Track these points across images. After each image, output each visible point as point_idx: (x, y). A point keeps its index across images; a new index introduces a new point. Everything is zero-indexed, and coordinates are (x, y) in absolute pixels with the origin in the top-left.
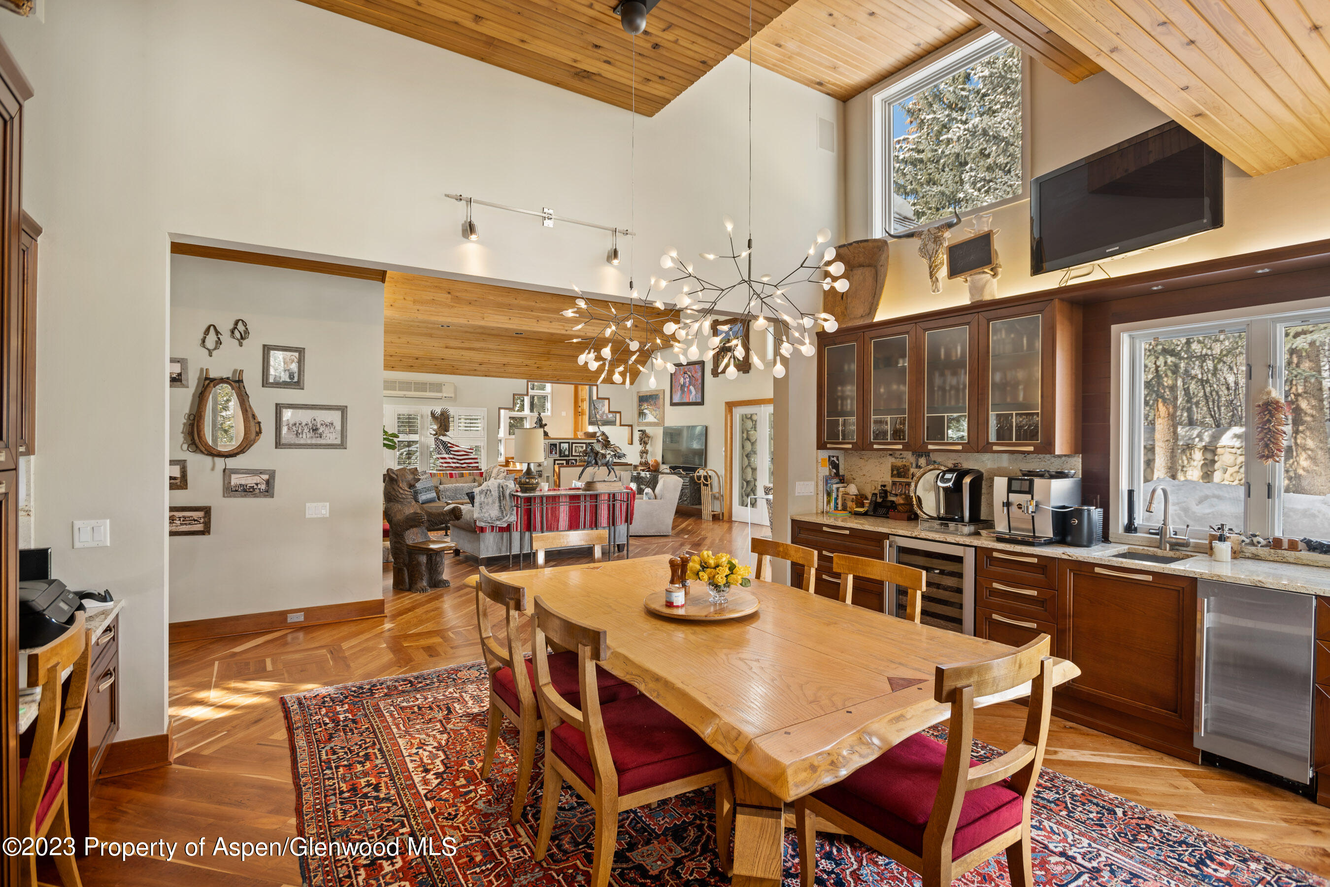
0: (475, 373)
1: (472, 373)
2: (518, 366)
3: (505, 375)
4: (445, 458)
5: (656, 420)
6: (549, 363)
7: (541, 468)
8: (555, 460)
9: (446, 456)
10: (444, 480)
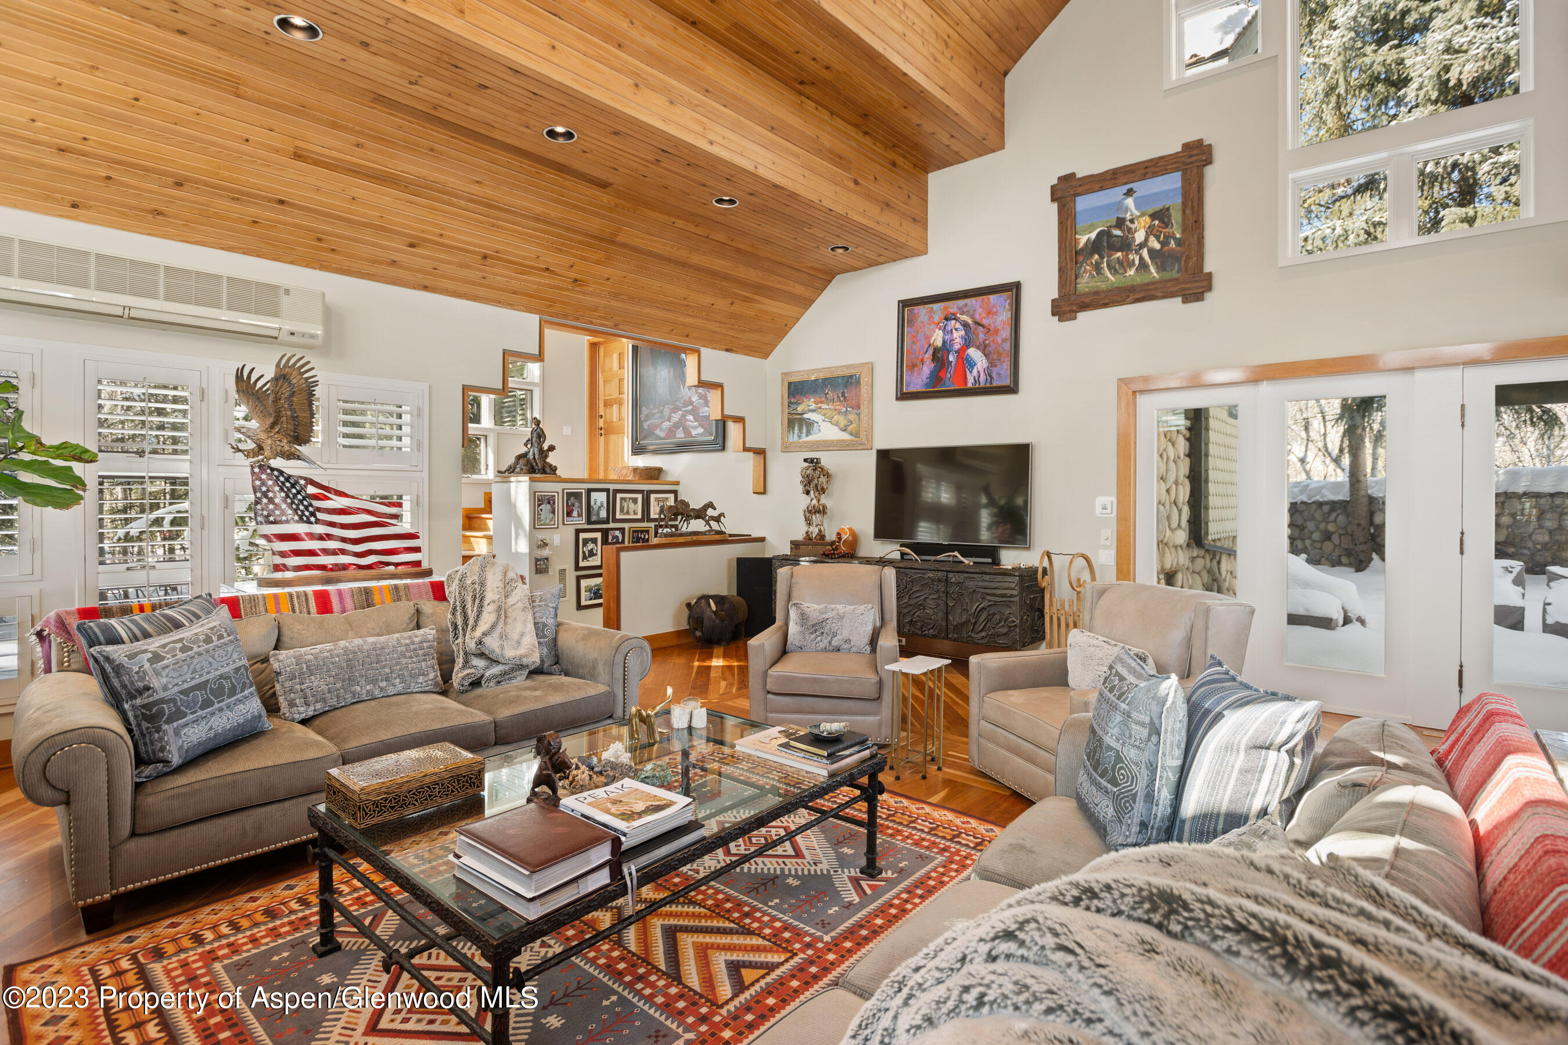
0: (393, 271)
1: (381, 269)
2: (524, 269)
3: (480, 291)
4: (294, 537)
5: (845, 436)
6: (605, 271)
7: (546, 552)
8: (578, 532)
9: (301, 529)
10: (293, 627)
